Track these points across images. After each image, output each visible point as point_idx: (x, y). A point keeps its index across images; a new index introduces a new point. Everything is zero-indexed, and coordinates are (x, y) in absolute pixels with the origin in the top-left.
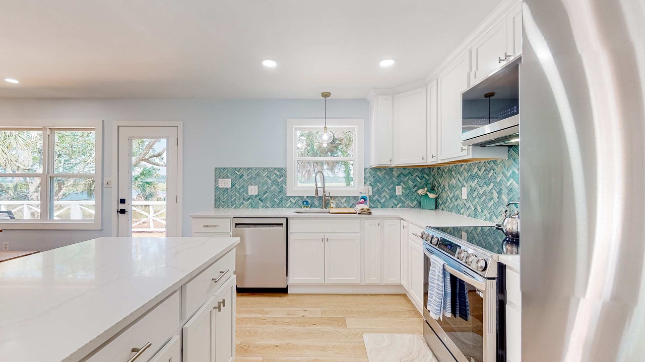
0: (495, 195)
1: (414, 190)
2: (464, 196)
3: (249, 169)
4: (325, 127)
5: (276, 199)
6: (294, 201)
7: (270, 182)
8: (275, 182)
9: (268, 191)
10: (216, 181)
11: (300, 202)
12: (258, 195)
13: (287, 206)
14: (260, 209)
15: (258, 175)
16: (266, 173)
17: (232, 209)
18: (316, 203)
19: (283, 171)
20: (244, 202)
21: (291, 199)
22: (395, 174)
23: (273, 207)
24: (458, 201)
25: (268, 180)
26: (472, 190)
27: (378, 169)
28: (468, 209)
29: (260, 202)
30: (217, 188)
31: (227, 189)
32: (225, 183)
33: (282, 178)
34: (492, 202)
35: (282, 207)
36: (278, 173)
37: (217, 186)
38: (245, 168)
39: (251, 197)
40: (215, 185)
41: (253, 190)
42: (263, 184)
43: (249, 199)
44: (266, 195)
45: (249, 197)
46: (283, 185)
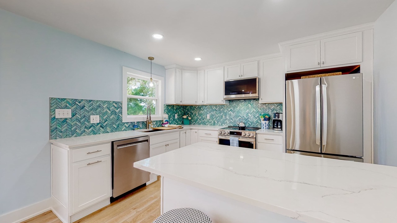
0: (224, 117)
1: (181, 116)
2: (208, 118)
3: (90, 101)
4: (151, 78)
5: (114, 125)
6: (127, 126)
7: (110, 112)
8: (114, 113)
9: (108, 120)
10: (52, 111)
11: (131, 126)
12: (100, 123)
13: (123, 130)
14: (102, 134)
15: (99, 106)
16: (106, 105)
17: (73, 138)
18: (141, 126)
19: (120, 104)
20: (86, 130)
21: (125, 124)
22: (175, 108)
23: (112, 131)
24: (205, 120)
25: (108, 110)
26: (212, 115)
27: (168, 106)
28: (210, 123)
29: (101, 128)
30: (53, 119)
31: (66, 119)
32: (64, 114)
33: (119, 110)
34: (222, 119)
35: (119, 131)
36: (116, 106)
37: (53, 117)
38: (87, 100)
39: (92, 125)
40: (51, 115)
41: (95, 119)
42: (104, 114)
43: (91, 127)
44: (106, 123)
45: (90, 125)
46: (120, 115)
